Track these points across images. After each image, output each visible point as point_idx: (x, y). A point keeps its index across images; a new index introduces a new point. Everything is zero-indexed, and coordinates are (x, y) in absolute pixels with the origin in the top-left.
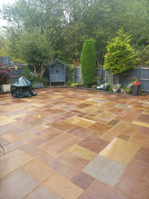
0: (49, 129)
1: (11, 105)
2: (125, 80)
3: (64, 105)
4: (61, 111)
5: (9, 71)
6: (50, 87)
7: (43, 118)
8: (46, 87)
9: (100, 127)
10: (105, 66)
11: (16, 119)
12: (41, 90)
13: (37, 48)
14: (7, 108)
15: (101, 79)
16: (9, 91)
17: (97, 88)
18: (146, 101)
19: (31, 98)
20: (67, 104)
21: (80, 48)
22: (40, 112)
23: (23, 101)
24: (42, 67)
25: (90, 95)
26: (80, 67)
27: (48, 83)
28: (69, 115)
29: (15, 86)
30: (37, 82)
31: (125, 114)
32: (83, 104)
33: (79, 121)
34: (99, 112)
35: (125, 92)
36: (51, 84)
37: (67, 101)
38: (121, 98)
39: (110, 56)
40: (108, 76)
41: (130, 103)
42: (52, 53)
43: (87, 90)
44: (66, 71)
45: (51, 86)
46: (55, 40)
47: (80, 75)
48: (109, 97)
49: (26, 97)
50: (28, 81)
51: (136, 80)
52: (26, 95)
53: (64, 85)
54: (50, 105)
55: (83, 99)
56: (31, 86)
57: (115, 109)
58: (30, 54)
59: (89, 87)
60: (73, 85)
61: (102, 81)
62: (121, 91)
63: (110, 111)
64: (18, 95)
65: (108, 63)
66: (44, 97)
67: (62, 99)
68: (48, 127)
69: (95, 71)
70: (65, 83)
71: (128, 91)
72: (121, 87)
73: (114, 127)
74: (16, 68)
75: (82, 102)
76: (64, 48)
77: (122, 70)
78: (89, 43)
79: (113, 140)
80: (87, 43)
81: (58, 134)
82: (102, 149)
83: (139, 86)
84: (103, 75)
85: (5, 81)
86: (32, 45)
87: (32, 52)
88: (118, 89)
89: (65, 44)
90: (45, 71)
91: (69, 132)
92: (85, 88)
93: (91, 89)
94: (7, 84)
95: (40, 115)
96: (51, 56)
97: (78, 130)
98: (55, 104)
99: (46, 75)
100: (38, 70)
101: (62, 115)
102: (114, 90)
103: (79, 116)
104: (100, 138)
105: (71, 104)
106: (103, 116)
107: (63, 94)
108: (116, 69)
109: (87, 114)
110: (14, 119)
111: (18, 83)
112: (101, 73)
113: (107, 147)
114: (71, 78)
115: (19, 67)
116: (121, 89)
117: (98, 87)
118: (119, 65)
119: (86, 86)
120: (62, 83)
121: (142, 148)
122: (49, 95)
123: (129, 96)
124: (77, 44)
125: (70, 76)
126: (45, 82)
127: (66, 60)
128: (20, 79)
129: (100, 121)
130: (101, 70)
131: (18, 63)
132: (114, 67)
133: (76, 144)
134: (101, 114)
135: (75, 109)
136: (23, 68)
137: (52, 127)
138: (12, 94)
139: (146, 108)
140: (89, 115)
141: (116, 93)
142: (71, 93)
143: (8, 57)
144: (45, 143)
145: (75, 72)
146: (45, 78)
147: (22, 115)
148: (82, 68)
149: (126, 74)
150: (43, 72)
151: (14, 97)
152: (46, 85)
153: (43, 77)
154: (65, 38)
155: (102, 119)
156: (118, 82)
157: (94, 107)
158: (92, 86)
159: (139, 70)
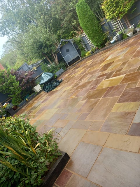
0: (87, 102)
1: (48, 99)
2: (135, 17)
3: (89, 76)
4: (89, 82)
5: (31, 74)
6: (69, 68)
7: (77, 96)
8: (66, 70)
9: (132, 77)
10: (108, 17)
11: (57, 108)
12: (64, 75)
13: (40, 42)
14: (46, 103)
15: (111, 31)
16: (41, 89)
17: (110, 43)
19: (59, 85)
20: (91, 74)
21: (75, 17)
22: (72, 93)
23: (55, 91)
24: (54, 55)
25: (108, 53)
26: (85, 34)
27: (66, 66)
28: (97, 82)
29: (42, 83)
30: (57, 70)
32: (105, 65)
33: (109, 82)
34: (124, 64)
36: (68, 65)
37: (90, 71)
39: (107, 4)
40: (116, 24)
42: (54, 37)
43: (102, 50)
44: (75, 46)
45: (70, 66)
46: (51, 25)
47: (89, 41)
48: (127, 44)
49: (55, 87)
50: (50, 74)
52: (55, 85)
53: (80, 59)
54: (77, 82)
55: (103, 61)
56: (54, 76)
58: (38, 50)
59: (103, 47)
60: (87, 54)
61: (113, 33)
62: (137, 31)
63: (135, 56)
64: (49, 89)
65: (109, 12)
66: (69, 79)
67: (84, 72)
68: (85, 101)
69: (100, 29)
70: (80, 57)
72: (135, 27)
74: (35, 68)
75: (103, 64)
76: (61, 26)
78: (81, 6)
80: (79, 6)
81: (96, 103)
84: (110, 27)
85: (34, 84)
86: (36, 42)
87: (39, 48)
88: (132, 31)
89: (61, 22)
90: (57, 57)
91: (105, 96)
92: (100, 50)
93: (106, 47)
94: (36, 85)
95: (74, 95)
96: (55, 41)
97: (112, 91)
98: (81, 79)
99: (61, 59)
100: (52, 60)
101: (92, 85)
102: (129, 34)
103: (107, 78)
104: (136, 87)
105: (95, 72)
106: (130, 65)
107: (83, 67)
110: (56, 108)
111: (43, 79)
112: (108, 26)
114: (82, 49)
115: (37, 67)
116: (136, 29)
117: (112, 42)
118: (121, 6)
119: (99, 48)
120: (78, 58)
122: (73, 75)
124: (70, 15)
125: (80, 47)
126: (63, 66)
127: (69, 36)
128: (43, 75)
129: (130, 71)
130: (105, 23)
131: (34, 64)
133: (116, 103)
134: (127, 65)
135: (100, 74)
136: (40, 66)
137: (88, 99)
138: (44, 90)
140: (116, 72)
141: (133, 36)
142: (89, 62)
143: (25, 63)
144: (90, 115)
145: (83, 41)
146: (61, 63)
147: (60, 102)
148: (87, 33)
149: (134, 10)
150: (56, 59)
151: (47, 92)
152: (65, 68)
153: (59, 63)
154: (57, 16)
155: (131, 69)
156: (129, 24)
157: (117, 62)
158: (105, 44)
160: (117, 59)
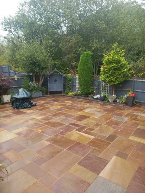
0: (50, 145)
2: (120, 90)
3: (63, 117)
4: (61, 124)
5: (9, 82)
6: (48, 96)
7: (43, 132)
8: (44, 96)
9: (99, 143)
10: (101, 78)
12: (40, 99)
14: (8, 120)
15: (98, 89)
16: (9, 101)
17: (93, 97)
18: (141, 113)
19: (31, 108)
20: (66, 116)
21: (77, 59)
22: (40, 126)
23: (23, 112)
24: (41, 77)
25: (88, 105)
26: (77, 77)
27: (47, 92)
28: (68, 129)
29: (15, 97)
30: (36, 92)
31: (122, 128)
32: (81, 115)
33: (78, 135)
34: (97, 125)
35: (120, 102)
36: (49, 93)
37: (66, 113)
38: (117, 109)
39: (105, 69)
40: (104, 86)
41: (126, 115)
42: (51, 63)
43: (84, 99)
44: (64, 80)
45: (50, 94)
46: (54, 51)
47: (78, 85)
48: (106, 108)
49: (25, 108)
50: (28, 93)
52: (26, 106)
53: (62, 94)
54: (50, 117)
55: (81, 110)
57: (112, 121)
59: (86, 97)
60: (71, 94)
61: (99, 91)
62: (117, 102)
63: (108, 124)
65: (104, 75)
66: (43, 108)
67: (61, 110)
68: (48, 143)
69: (91, 82)
70: (63, 92)
71: (124, 101)
72: (117, 98)
73: (112, 143)
74: (16, 78)
75: (80, 113)
76: (62, 58)
77: (117, 82)
78: (86, 56)
79: (112, 158)
80: (84, 55)
81: (58, 152)
82: (102, 169)
83: (134, 97)
84: (99, 85)
88: (113, 100)
89: (63, 55)
90: (43, 80)
91: (69, 149)
92: (82, 97)
93: (88, 98)
94: (7, 95)
95: (41, 129)
96: (50, 66)
97: (78, 147)
98: (54, 115)
99: (45, 84)
100: (37, 80)
101: (62, 129)
102: (110, 100)
103: (78, 130)
104: (99, 156)
105: (70, 116)
106: (101, 130)
107: (61, 103)
108: (112, 81)
110: (15, 134)
111: (19, 94)
112: (98, 84)
113: (106, 167)
114: (68, 87)
117: (95, 97)
118: (115, 77)
120: (60, 92)
121: (140, 168)
122: (48, 106)
123: (125, 106)
124: (74, 55)
125: (67, 85)
126: (44, 91)
127: (64, 69)
128: (20, 90)
129: (99, 136)
130: (97, 80)
132: (109, 79)
133: (76, 164)
134: (98, 128)
135: (74, 121)
137: (53, 143)
139: (141, 121)
140: (88, 129)
141: (112, 103)
142: (69, 103)
143: (8, 66)
145: (73, 81)
148: (80, 78)
149: (121, 85)
150: (41, 82)
152: (45, 94)
153: (42, 87)
154: (63, 50)
155: (100, 134)
156: (114, 93)
157: (92, 119)
158: (89, 96)
159: (133, 82)
160: (93, 116)
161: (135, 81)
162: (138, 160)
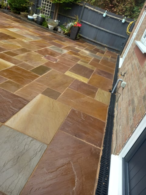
2: (65, 16)
15: (36, 5)
18: (83, 49)
25: (17, 24)
31: (58, 60)
35: (62, 32)
38: (56, 38)
40: (45, 4)
41: (66, 47)
43: (12, 15)
48: (42, 33)
51: (77, 21)
57: (46, 51)
59: (16, 13)
61: (36, 10)
62: (58, 30)
63: (40, 52)
71: (66, 32)
72: (59, 25)
73: (41, 76)
79: (35, 97)
83: (79, 28)
88: (54, 26)
92: (11, 13)
93: (19, 16)
102: (50, 26)
104: (14, 93)
109: (3, 51)
116: (59, 27)
117: (29, 17)
119: (12, 10)
121: (73, 112)
123: (66, 38)
134: (25, 54)
139: (82, 57)
140: (6, 53)
141: (51, 31)
149: (68, 8)
155: (25, 62)
156: (56, 16)
157: (18, 42)
158: (21, 13)
159: (83, 8)
160: (20, 39)
161: (85, 7)
162: (72, 100)
